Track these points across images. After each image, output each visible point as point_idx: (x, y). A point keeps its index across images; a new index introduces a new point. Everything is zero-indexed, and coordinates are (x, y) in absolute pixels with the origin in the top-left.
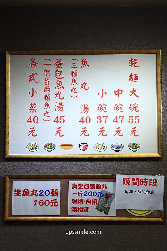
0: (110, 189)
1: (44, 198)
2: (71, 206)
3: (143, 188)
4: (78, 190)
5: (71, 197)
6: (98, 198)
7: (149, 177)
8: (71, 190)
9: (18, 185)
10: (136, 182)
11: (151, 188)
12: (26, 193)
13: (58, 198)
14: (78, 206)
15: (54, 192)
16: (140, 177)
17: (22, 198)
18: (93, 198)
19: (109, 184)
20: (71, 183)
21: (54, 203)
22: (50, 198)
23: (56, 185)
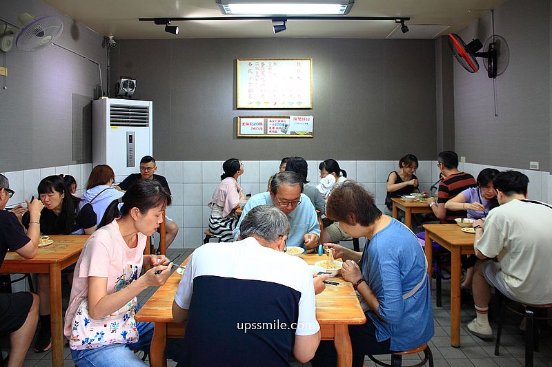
0: (287, 123)
1: (256, 126)
2: (269, 130)
3: (302, 122)
4: (272, 123)
5: (269, 126)
6: (282, 127)
7: (306, 117)
8: (269, 123)
9: (243, 120)
10: (300, 119)
11: (307, 122)
12: (247, 124)
13: (263, 126)
14: (272, 130)
15: (261, 124)
16: (302, 117)
17: (245, 126)
18: (279, 126)
19: (287, 120)
20: (269, 119)
21: (261, 129)
22: (259, 126)
23: (262, 120)
